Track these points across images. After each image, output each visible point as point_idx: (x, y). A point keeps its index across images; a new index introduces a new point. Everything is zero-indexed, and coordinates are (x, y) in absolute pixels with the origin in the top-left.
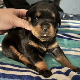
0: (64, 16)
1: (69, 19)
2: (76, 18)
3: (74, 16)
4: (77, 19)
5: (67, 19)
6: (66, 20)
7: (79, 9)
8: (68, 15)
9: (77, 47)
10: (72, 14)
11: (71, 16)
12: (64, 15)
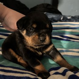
0: (62, 19)
1: (67, 21)
2: (73, 19)
3: (72, 17)
4: (75, 21)
5: (66, 21)
6: (64, 22)
7: (76, 11)
8: (66, 17)
9: (74, 48)
10: (70, 16)
11: (69, 18)
12: (62, 17)
